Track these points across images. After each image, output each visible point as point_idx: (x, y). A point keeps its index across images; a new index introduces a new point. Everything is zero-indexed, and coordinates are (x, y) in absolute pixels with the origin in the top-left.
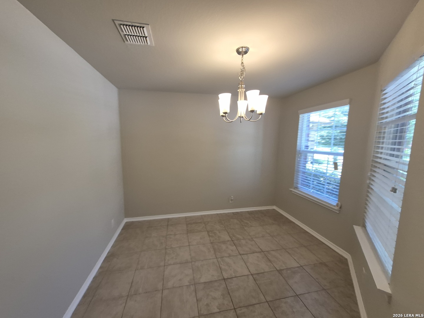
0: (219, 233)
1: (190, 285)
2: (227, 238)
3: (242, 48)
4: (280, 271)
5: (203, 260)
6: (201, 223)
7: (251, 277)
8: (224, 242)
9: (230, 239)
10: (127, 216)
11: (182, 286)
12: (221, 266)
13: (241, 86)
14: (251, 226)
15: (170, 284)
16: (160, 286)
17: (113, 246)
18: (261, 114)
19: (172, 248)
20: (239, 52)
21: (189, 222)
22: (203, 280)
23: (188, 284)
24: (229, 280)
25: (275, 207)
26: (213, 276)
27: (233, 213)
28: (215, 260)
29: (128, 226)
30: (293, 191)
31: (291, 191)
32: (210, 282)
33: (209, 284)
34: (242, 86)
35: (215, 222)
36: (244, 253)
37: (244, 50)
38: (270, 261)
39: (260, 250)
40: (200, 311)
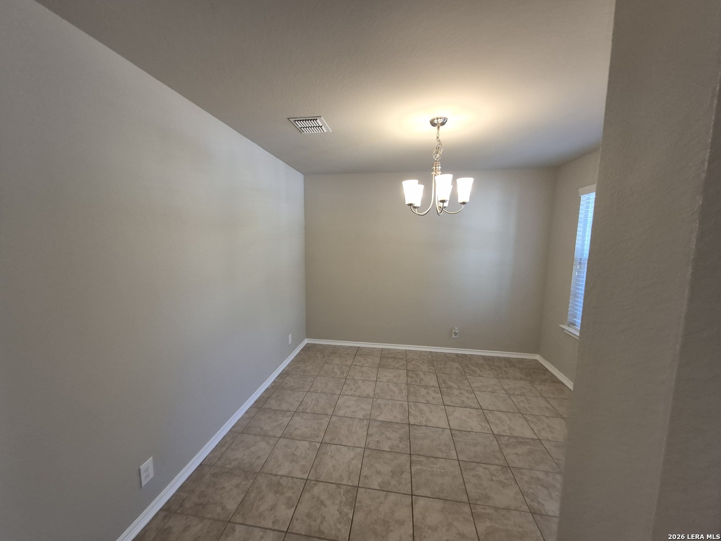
0: (424, 375)
1: (364, 419)
2: (433, 382)
3: (437, 119)
4: (497, 437)
5: (388, 400)
6: (402, 359)
7: (448, 431)
8: (426, 387)
9: (437, 385)
10: (309, 336)
11: (354, 418)
12: (410, 410)
14: (479, 376)
15: (341, 413)
16: (330, 412)
17: (289, 365)
18: (464, 203)
19: (354, 379)
20: (433, 123)
21: (385, 355)
22: (380, 418)
23: (362, 418)
24: (415, 427)
25: (537, 357)
26: (395, 417)
27: (457, 355)
28: (405, 404)
29: (307, 348)
30: (567, 330)
31: (564, 329)
32: (390, 422)
33: (388, 424)
34: (437, 167)
35: (423, 362)
36: (451, 405)
37: (440, 121)
38: (488, 421)
39: (478, 406)
40: (368, 444)
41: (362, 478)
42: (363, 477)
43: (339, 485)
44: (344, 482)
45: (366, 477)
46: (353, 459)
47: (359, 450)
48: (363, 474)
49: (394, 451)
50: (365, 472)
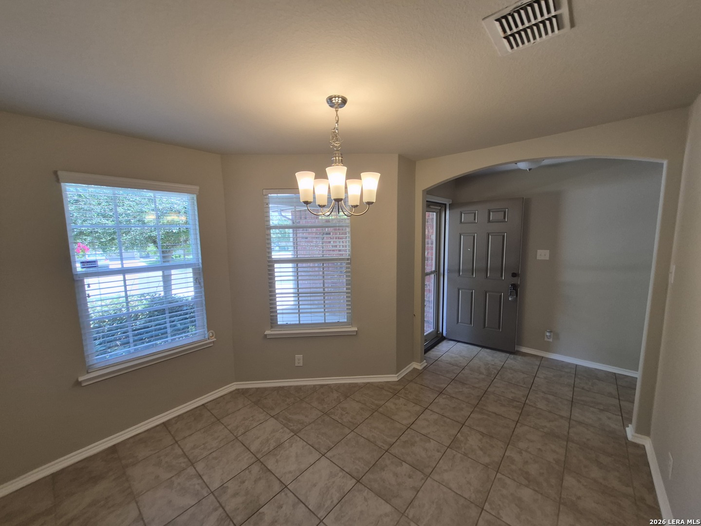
13: (336, 159)
31: (82, 382)
40: (423, 479)
41: (443, 451)
42: (441, 452)
43: (465, 454)
44: (459, 455)
45: (438, 451)
46: (446, 471)
47: (436, 477)
48: (440, 454)
49: (399, 460)
50: (438, 455)
